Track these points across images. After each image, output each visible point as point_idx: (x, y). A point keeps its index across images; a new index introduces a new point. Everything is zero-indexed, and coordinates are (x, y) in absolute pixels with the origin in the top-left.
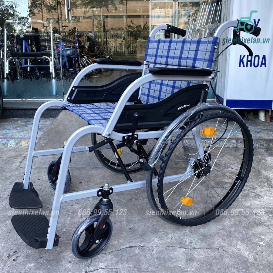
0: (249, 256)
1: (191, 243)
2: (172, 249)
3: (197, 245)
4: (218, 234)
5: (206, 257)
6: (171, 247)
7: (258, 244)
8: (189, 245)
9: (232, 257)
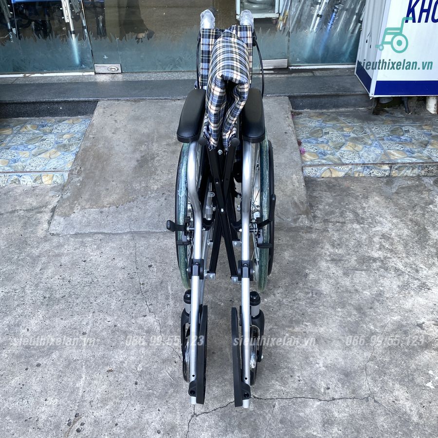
0: (411, 411)
1: (328, 388)
2: (301, 403)
3: (336, 392)
4: (366, 370)
5: (350, 415)
6: (299, 398)
7: (424, 386)
8: (325, 393)
9: (387, 414)
